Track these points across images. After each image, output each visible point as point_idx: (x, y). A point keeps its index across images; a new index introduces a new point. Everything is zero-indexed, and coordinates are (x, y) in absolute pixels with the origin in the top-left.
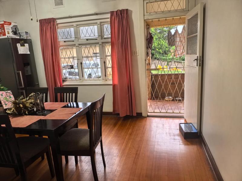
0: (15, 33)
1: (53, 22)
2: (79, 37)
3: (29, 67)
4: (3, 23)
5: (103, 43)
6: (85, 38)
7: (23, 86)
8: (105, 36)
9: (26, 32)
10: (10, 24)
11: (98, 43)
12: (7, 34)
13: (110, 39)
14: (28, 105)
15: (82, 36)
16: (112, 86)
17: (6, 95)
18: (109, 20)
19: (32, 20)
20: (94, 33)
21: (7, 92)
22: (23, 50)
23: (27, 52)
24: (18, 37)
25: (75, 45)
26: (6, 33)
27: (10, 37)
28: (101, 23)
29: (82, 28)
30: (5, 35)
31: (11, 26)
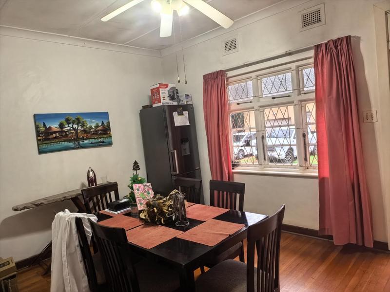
0: (172, 98)
1: (222, 76)
2: (260, 95)
3: (187, 144)
4: (158, 86)
5: (301, 101)
6: (270, 95)
7: (178, 172)
8: (305, 89)
9: (186, 95)
10: (167, 86)
11: (293, 102)
12: (162, 101)
13: (314, 94)
14: (165, 209)
15: (265, 92)
16: (317, 181)
17: (144, 189)
18: (312, 60)
19: (179, 81)
20: (285, 86)
21: (145, 186)
22: (180, 120)
23: (186, 122)
24: (176, 103)
25: (253, 108)
26: (162, 99)
27: (166, 104)
28: (298, 67)
29: (264, 80)
30: (159, 101)
31: (168, 89)
